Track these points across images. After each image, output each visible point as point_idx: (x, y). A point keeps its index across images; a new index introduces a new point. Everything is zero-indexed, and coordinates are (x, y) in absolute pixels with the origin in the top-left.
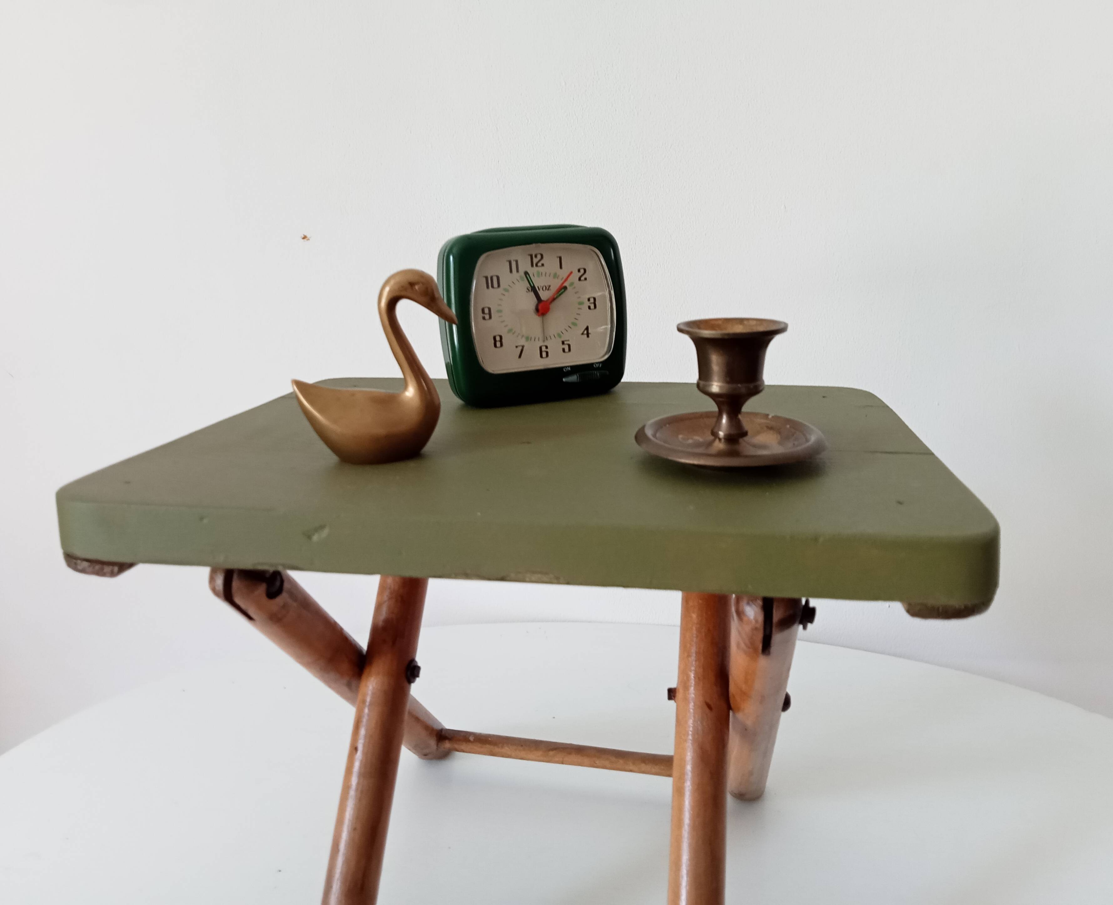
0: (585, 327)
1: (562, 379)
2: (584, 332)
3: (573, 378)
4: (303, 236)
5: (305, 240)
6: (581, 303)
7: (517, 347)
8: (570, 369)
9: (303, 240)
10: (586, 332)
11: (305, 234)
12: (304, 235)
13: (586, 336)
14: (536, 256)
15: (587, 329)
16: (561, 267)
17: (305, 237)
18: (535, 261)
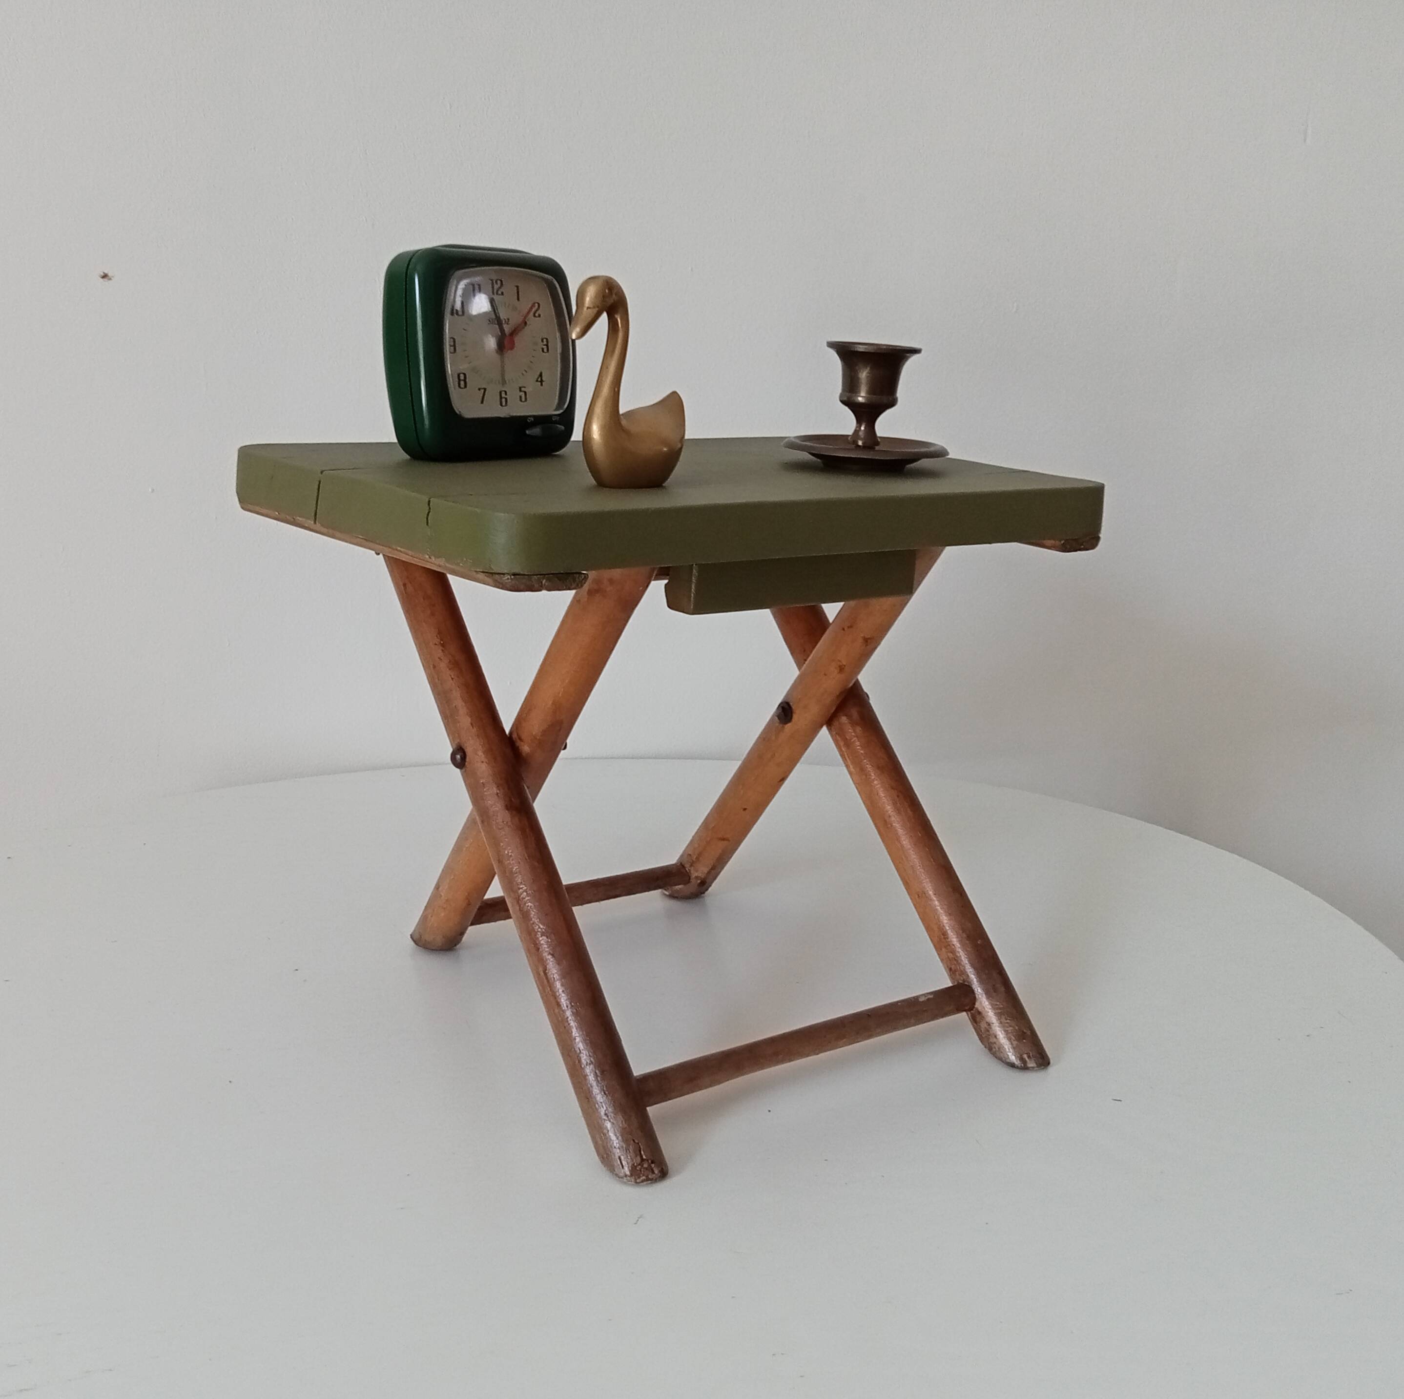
0: (539, 374)
1: (525, 432)
2: (538, 378)
3: (536, 431)
4: (102, 274)
5: (105, 280)
6: (536, 344)
7: (479, 389)
8: (533, 419)
9: (102, 280)
10: (539, 379)
11: (106, 272)
12: (104, 273)
13: (540, 383)
14: (496, 282)
15: (541, 375)
16: (518, 299)
17: (105, 276)
18: (496, 287)
